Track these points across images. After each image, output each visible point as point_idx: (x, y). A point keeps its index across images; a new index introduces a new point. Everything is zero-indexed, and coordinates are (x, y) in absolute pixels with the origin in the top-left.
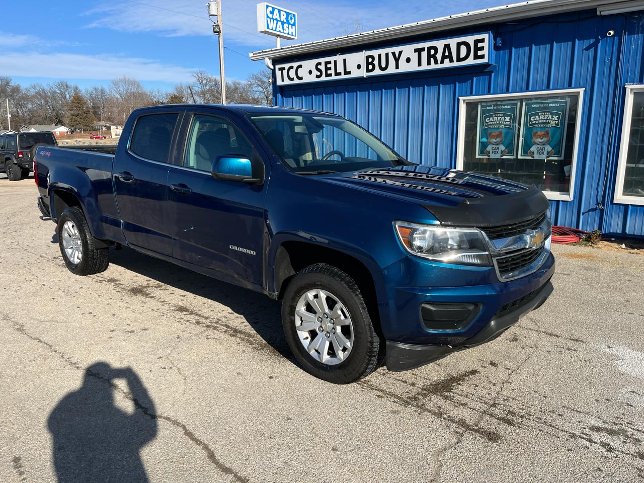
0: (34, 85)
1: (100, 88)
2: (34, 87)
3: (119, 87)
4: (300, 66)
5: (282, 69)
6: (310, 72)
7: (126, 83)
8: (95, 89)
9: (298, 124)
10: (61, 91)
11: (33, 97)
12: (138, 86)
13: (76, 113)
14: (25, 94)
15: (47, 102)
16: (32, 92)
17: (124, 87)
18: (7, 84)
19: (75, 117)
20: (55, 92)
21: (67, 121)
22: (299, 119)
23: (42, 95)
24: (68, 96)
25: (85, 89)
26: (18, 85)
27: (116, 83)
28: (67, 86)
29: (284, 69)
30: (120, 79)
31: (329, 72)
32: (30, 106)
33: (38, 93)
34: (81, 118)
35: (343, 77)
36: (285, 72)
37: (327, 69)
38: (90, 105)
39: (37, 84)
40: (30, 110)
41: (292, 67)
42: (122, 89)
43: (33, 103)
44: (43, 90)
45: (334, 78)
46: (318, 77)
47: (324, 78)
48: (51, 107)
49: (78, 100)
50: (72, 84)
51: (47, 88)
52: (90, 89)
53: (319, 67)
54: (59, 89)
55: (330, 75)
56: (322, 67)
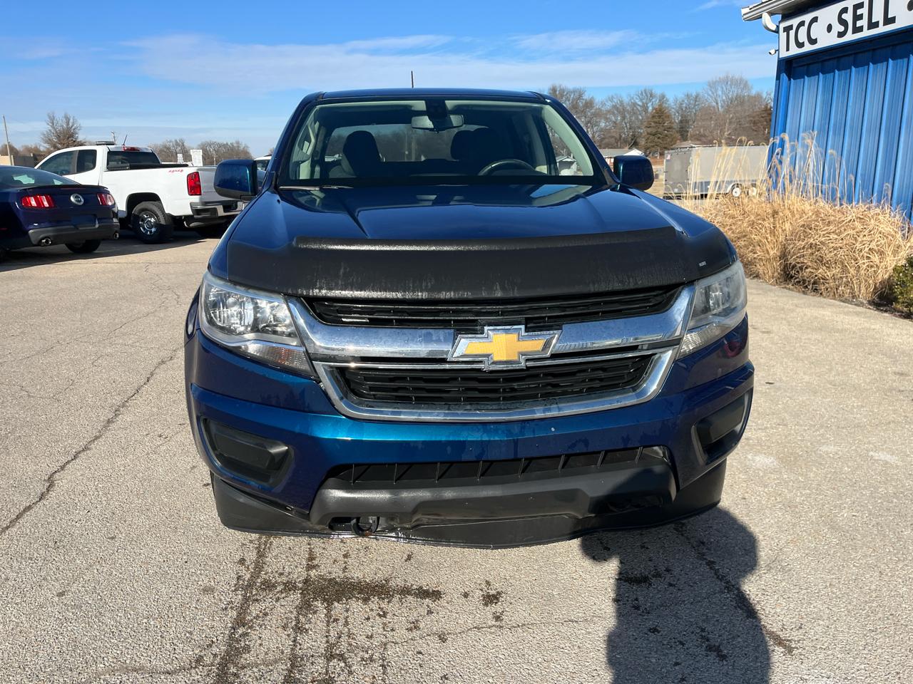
0: (612, 96)
1: (694, 94)
2: (611, 99)
3: (716, 90)
4: (815, 20)
5: (787, 29)
6: (830, 28)
7: (727, 83)
8: (688, 95)
9: (420, 113)
10: (643, 103)
11: (609, 111)
12: (746, 85)
13: (654, 131)
14: (599, 109)
15: (624, 118)
16: (609, 105)
17: (725, 88)
18: (580, 96)
19: (651, 137)
20: (635, 104)
21: (642, 142)
22: (420, 105)
23: (620, 109)
24: (650, 108)
25: (674, 97)
26: (593, 98)
27: (712, 85)
28: (651, 95)
29: (790, 27)
30: (720, 78)
31: (859, 24)
32: (603, 124)
33: (614, 107)
34: (659, 138)
35: (882, 29)
36: (792, 33)
37: (857, 18)
38: (677, 119)
39: (616, 95)
40: (601, 130)
41: (802, 24)
42: (720, 93)
43: (607, 119)
44: (622, 102)
45: (866, 33)
46: (841, 35)
47: (850, 37)
48: (628, 124)
49: (661, 114)
50: (658, 92)
51: (626, 100)
52: (681, 96)
53: (844, 16)
54: (641, 100)
55: (860, 29)
56: (848, 17)
